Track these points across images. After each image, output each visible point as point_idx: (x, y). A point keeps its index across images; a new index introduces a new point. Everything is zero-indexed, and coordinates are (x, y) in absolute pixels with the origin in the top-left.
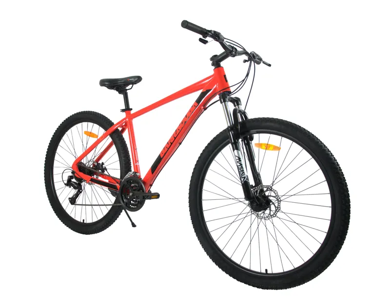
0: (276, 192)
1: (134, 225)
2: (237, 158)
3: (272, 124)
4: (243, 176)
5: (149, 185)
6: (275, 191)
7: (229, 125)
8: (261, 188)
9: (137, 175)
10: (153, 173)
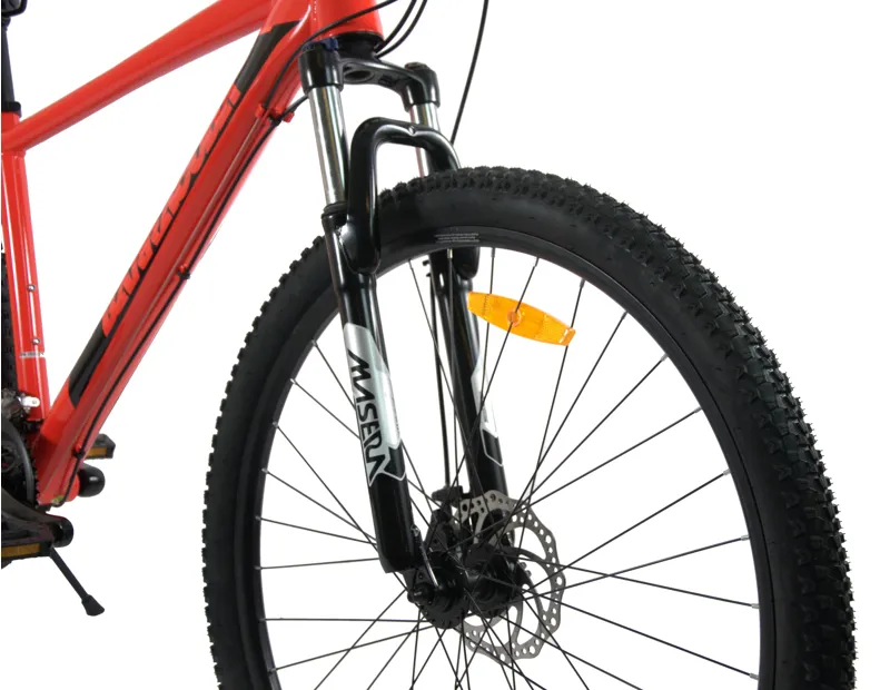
0: (548, 540)
1: (93, 607)
2: (356, 364)
3: (540, 210)
4: (373, 453)
5: (68, 452)
6: (548, 532)
7: (333, 200)
8: (493, 506)
9: (21, 408)
10: (75, 403)
